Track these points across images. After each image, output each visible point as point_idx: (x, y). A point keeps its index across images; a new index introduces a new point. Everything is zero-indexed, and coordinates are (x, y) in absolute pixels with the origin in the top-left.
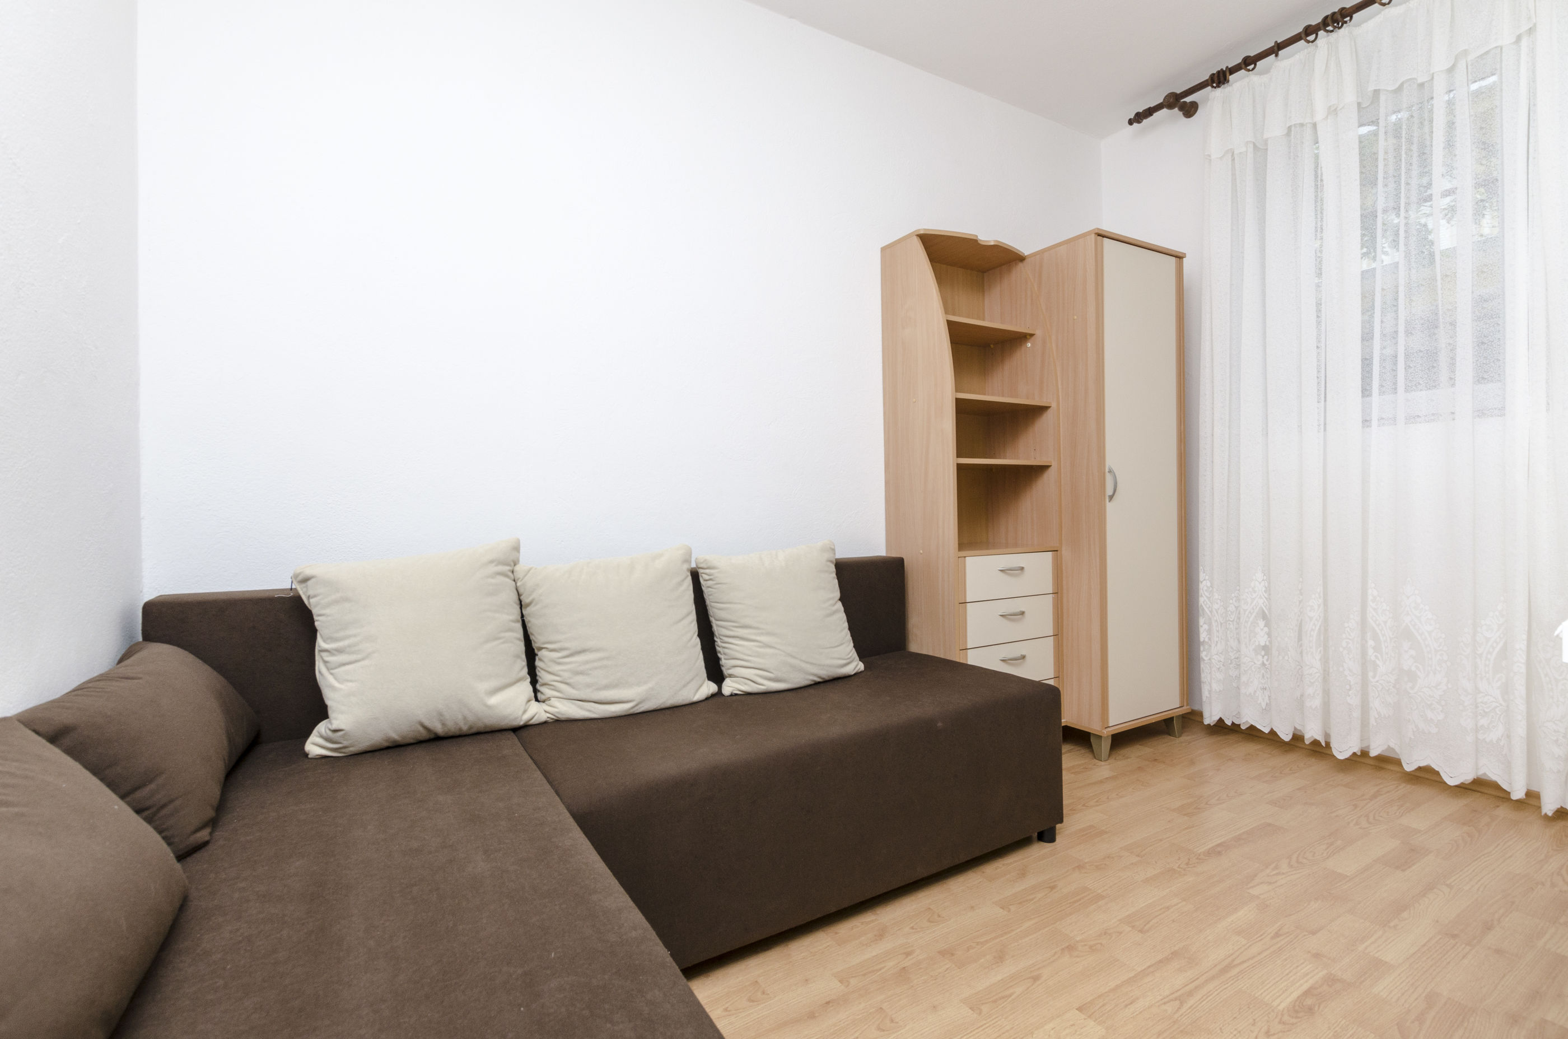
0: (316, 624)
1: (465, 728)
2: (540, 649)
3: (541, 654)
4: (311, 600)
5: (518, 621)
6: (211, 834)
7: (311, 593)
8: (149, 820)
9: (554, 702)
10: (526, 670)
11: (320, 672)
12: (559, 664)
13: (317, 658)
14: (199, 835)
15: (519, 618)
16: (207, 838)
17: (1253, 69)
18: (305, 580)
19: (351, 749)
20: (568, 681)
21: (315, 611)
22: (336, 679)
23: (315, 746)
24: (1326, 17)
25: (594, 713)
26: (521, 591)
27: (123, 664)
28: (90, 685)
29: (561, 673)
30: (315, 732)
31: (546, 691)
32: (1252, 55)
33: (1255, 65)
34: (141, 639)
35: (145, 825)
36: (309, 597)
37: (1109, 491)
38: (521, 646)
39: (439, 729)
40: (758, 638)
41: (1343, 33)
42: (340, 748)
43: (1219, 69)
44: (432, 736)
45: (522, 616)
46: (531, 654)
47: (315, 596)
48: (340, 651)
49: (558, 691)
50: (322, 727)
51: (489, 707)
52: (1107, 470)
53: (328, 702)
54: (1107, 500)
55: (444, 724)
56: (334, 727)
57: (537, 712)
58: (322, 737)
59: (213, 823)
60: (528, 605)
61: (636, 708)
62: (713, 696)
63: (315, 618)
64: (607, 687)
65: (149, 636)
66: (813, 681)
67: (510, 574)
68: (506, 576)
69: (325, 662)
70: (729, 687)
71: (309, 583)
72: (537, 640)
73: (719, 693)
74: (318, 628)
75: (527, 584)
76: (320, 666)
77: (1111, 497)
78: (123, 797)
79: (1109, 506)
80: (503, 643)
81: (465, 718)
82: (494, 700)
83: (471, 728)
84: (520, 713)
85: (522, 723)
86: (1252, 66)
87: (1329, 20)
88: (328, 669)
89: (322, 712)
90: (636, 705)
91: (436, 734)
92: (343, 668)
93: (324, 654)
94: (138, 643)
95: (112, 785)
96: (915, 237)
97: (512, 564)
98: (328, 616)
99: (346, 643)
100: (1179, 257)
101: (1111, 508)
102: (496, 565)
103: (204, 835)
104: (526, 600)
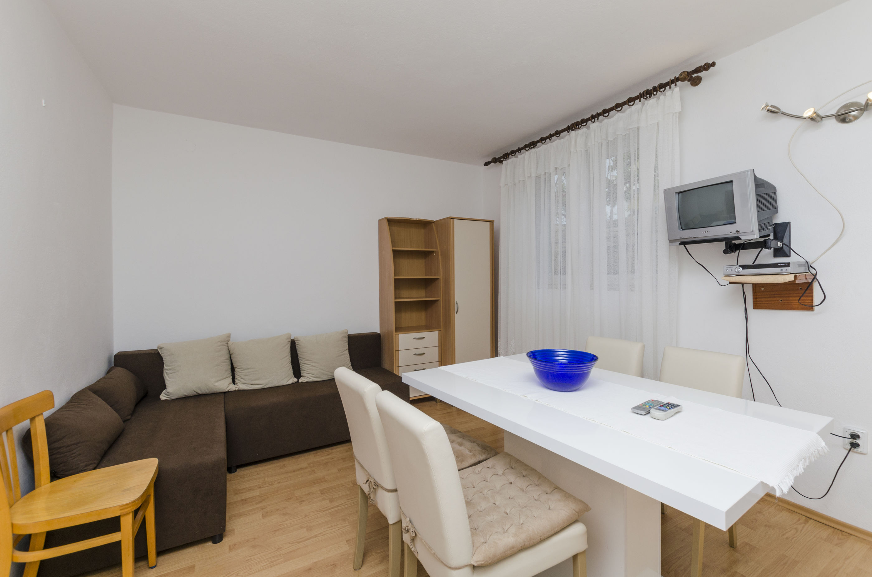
0: (164, 361)
1: (208, 392)
2: (236, 368)
3: (236, 369)
4: (163, 354)
5: (228, 359)
6: (131, 417)
7: (163, 352)
8: (117, 412)
9: (238, 384)
10: (231, 374)
11: (165, 376)
12: (240, 373)
13: (164, 371)
14: (128, 417)
15: (229, 358)
16: (130, 418)
17: (514, 155)
18: (161, 348)
19: (173, 397)
20: (243, 378)
21: (163, 358)
22: (169, 377)
23: (163, 397)
24: (531, 143)
25: (251, 388)
26: (230, 350)
27: (108, 374)
28: (101, 380)
29: (241, 376)
30: (163, 393)
31: (237, 381)
32: (514, 150)
33: (515, 154)
34: (113, 366)
35: (116, 413)
36: (162, 353)
37: (456, 311)
38: (229, 367)
39: (200, 392)
40: (311, 364)
41: (533, 151)
42: (169, 397)
43: (507, 152)
44: (198, 394)
45: (231, 358)
46: (233, 369)
47: (163, 353)
48: (170, 369)
49: (240, 381)
50: (165, 391)
51: (215, 386)
52: (455, 302)
53: (166, 384)
54: (455, 313)
55: (201, 391)
56: (168, 391)
57: (233, 388)
58: (165, 394)
59: (132, 414)
60: (232, 354)
61: (265, 386)
62: (295, 382)
63: (164, 360)
64: (255, 380)
65: (116, 365)
66: (331, 378)
67: (227, 345)
68: (224, 345)
69: (166, 372)
70: (300, 381)
71: (162, 349)
72: (235, 365)
73: (298, 381)
74: (164, 362)
75: (231, 348)
76: (165, 374)
77: (457, 312)
78: (111, 406)
79: (456, 315)
80: (222, 366)
81: (208, 389)
82: (217, 384)
83: (210, 392)
84: (226, 388)
85: (227, 391)
86: (514, 154)
87: (532, 144)
88: (167, 374)
89: (164, 387)
90: (265, 385)
91: (199, 393)
92: (171, 374)
93: (166, 370)
94: (113, 367)
95: (108, 404)
96: (385, 220)
97: (227, 341)
98: (167, 359)
99: (170, 368)
100: (492, 222)
101: (457, 316)
102: (221, 343)
103: (129, 417)
104: (231, 353)
